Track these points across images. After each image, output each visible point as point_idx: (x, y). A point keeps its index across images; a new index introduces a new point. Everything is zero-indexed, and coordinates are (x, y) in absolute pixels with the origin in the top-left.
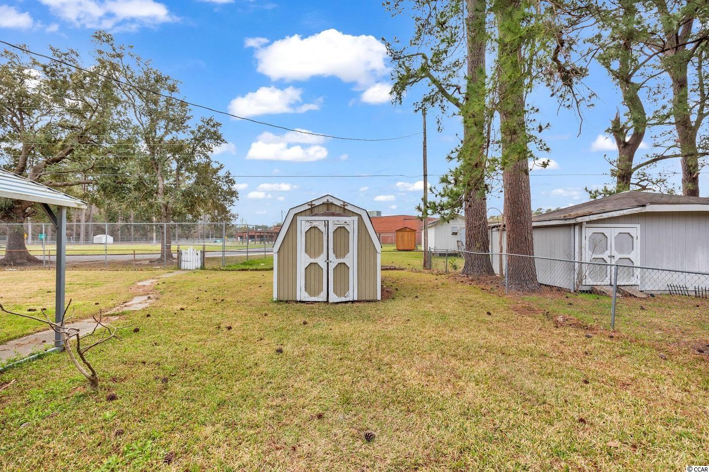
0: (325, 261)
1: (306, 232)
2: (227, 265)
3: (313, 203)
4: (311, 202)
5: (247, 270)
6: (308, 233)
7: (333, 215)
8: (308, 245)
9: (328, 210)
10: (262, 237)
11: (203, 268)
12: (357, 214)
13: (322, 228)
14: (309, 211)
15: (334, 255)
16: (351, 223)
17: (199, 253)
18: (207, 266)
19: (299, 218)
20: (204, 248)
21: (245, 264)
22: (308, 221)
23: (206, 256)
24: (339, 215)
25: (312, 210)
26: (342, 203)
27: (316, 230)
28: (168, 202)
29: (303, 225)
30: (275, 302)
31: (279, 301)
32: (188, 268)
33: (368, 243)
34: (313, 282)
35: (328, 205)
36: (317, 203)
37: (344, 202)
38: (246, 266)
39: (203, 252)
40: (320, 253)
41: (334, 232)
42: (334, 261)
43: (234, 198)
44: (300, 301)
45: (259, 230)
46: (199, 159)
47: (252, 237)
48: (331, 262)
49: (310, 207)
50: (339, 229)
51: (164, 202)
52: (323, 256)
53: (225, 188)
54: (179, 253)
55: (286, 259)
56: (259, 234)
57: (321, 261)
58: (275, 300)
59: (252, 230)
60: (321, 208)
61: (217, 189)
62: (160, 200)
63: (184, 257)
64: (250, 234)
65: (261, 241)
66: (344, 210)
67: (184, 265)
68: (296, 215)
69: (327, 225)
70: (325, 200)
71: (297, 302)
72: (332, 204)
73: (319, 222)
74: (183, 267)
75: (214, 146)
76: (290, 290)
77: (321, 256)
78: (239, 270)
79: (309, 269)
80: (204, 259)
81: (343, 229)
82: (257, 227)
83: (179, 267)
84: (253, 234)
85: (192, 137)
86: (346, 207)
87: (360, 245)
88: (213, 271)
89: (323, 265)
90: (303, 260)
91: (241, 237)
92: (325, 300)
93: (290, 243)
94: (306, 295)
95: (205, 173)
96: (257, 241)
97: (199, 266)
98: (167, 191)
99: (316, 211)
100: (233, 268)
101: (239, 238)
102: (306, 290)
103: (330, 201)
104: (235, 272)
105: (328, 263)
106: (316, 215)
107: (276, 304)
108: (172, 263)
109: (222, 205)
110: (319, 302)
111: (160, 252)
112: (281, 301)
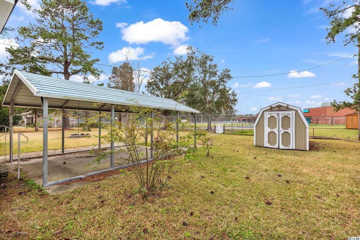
0: (278, 131)
1: (268, 118)
2: (233, 132)
3: (272, 106)
4: (271, 106)
5: (243, 135)
6: (270, 119)
7: (282, 110)
8: (270, 124)
9: (279, 108)
10: (249, 120)
11: (224, 133)
12: (295, 110)
13: (276, 116)
14: (270, 109)
15: (282, 128)
16: (292, 115)
17: (222, 127)
18: (225, 133)
19: (265, 113)
20: (224, 125)
21: (241, 132)
22: (269, 114)
23: (225, 129)
24: (285, 111)
25: (271, 109)
26: (287, 105)
27: (273, 118)
28: (210, 107)
29: (267, 115)
30: (255, 146)
31: (256, 146)
32: (219, 133)
33: (301, 123)
34: (272, 140)
35: (279, 106)
36: (273, 106)
37: (288, 105)
38: (242, 133)
39: (224, 127)
40: (275, 127)
41: (282, 118)
42: (282, 131)
43: (236, 103)
44: (266, 147)
45: (248, 116)
46: (221, 87)
47: (244, 120)
48: (280, 131)
49: (270, 108)
50: (285, 117)
51: (209, 107)
52: (277, 128)
53: (232, 98)
54: (215, 127)
55: (259, 130)
56: (248, 119)
57: (276, 130)
58: (254, 145)
59: (244, 117)
60: (276, 108)
61: (228, 99)
62: (207, 106)
63: (217, 128)
64: (243, 119)
65: (249, 122)
66: (287, 108)
67: (217, 132)
68: (264, 111)
69: (278, 115)
70: (278, 104)
71: (264, 147)
72: (281, 106)
73: (274, 114)
74: (216, 133)
75: (227, 81)
76: (261, 142)
77: (276, 129)
78: (239, 135)
79: (270, 134)
80: (224, 130)
81: (287, 117)
82: (247, 115)
83: (215, 132)
84: (245, 119)
85: (219, 78)
86: (288, 107)
87: (296, 124)
88: (228, 135)
89: (277, 133)
90: (267, 130)
91: (239, 120)
92: (278, 147)
93: (261, 123)
94: (269, 144)
95: (224, 92)
96: (247, 122)
97: (223, 132)
98: (210, 102)
99: (273, 109)
100: (236, 134)
101: (238, 121)
102: (268, 143)
103: (280, 104)
104: (237, 135)
105: (279, 132)
106: (273, 111)
107: (255, 147)
108: (212, 131)
109: (231, 106)
110: (275, 148)
111: (207, 126)
112: (257, 146)
